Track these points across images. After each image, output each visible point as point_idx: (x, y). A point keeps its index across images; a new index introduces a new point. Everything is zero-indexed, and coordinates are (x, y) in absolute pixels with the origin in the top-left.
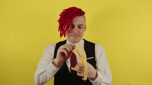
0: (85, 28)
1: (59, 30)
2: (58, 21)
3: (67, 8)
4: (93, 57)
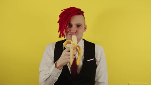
0: (85, 28)
1: (59, 32)
2: (58, 23)
4: (93, 59)
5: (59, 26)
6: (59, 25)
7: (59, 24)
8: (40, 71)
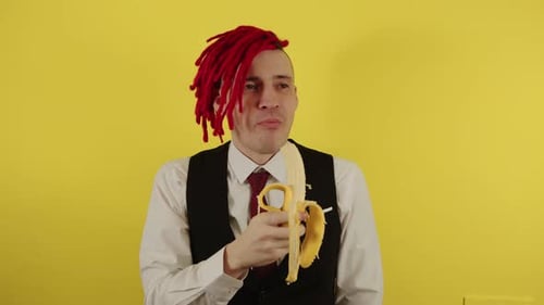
2: (192, 88)
3: (222, 31)
5: (196, 100)
6: (198, 95)
7: (195, 91)
8: (142, 266)
